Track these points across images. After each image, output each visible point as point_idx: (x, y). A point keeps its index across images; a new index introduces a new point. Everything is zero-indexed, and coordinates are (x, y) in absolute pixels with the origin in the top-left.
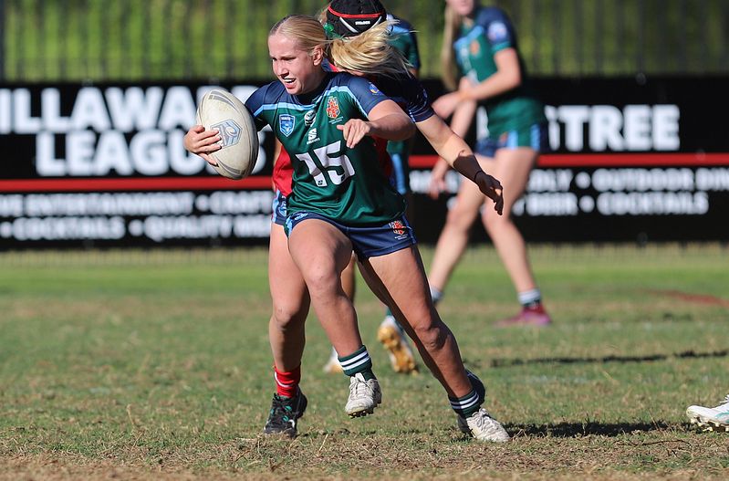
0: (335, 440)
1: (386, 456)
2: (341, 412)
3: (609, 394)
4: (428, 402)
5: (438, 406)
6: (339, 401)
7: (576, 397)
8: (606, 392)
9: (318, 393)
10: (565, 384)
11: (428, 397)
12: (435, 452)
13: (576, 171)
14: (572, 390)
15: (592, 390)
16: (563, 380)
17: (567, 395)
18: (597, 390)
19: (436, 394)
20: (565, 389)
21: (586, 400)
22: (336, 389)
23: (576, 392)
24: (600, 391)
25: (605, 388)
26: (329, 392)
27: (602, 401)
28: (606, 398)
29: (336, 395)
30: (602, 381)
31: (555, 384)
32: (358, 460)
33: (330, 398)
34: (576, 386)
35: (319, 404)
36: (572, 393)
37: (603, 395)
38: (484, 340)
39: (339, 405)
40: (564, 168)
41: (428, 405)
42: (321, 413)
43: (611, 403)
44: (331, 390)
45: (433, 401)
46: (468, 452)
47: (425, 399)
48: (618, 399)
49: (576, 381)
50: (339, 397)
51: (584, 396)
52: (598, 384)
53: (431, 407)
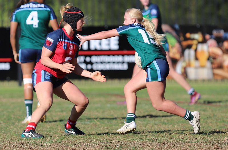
0: (10, 142)
1: (26, 147)
2: (11, 133)
3: (97, 127)
4: (39, 130)
5: (42, 131)
6: (11, 130)
7: (86, 128)
8: (96, 126)
9: (4, 127)
10: (83, 124)
11: (39, 128)
12: (41, 145)
13: (86, 56)
14: (85, 126)
15: (91, 126)
16: (82, 123)
17: (83, 127)
18: (93, 126)
19: (41, 127)
20: (82, 125)
21: (89, 129)
22: (10, 126)
23: (86, 126)
24: (94, 126)
25: (95, 125)
26: (8, 127)
27: (94, 129)
28: (96, 128)
29: (10, 128)
30: (94, 123)
31: (79, 124)
32: (17, 148)
33: (8, 129)
34: (86, 124)
35: (5, 131)
36: (85, 127)
37: (95, 127)
38: (57, 110)
39: (11, 131)
40: (82, 55)
41: (39, 131)
42: (5, 134)
43: (97, 130)
44: (8, 126)
45: (40, 130)
46: (52, 146)
47: (38, 129)
48: (99, 129)
49: (86, 123)
50: (11, 128)
51: (89, 128)
52: (93, 124)
53: (40, 131)
